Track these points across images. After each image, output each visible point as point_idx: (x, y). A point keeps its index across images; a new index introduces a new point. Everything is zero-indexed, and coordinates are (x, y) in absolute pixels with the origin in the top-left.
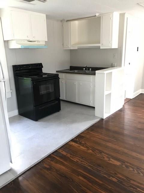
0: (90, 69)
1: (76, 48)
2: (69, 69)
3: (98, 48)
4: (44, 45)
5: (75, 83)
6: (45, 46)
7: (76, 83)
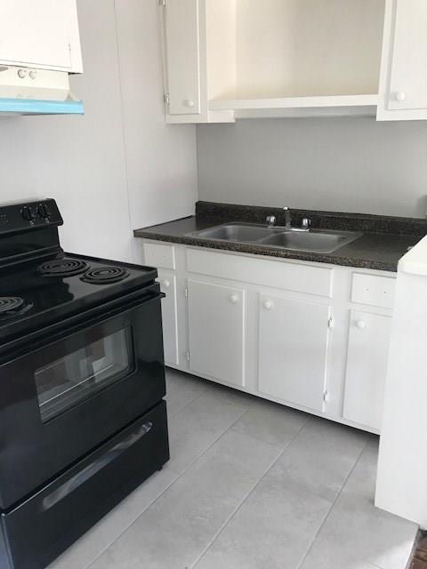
0: (305, 222)
1: (229, 117)
2: (194, 214)
3: (367, 116)
4: (64, 99)
5: (235, 298)
6: (69, 100)
7: (242, 297)
